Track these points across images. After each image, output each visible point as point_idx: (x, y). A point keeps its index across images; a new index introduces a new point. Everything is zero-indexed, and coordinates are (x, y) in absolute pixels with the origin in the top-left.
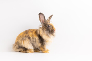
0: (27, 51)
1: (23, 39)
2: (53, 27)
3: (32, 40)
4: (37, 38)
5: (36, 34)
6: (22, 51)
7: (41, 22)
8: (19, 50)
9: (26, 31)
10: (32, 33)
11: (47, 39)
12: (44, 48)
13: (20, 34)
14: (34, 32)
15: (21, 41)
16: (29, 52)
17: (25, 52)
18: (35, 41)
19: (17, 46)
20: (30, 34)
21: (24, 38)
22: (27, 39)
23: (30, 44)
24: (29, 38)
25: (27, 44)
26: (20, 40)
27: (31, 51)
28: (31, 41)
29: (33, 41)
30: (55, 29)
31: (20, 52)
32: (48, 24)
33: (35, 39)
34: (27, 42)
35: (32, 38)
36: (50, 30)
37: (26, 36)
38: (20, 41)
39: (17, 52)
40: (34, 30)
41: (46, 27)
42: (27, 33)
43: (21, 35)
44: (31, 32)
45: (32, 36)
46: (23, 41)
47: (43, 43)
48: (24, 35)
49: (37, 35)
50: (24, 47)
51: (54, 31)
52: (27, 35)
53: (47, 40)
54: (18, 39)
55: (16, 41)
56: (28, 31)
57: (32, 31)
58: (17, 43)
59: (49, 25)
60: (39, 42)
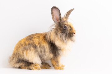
0: (30, 67)
1: (25, 48)
2: (71, 29)
3: (39, 49)
4: (46, 46)
5: (45, 40)
6: (23, 66)
7: (53, 20)
8: (18, 65)
9: (30, 36)
10: (39, 39)
11: (62, 46)
12: (57, 62)
13: (20, 41)
14: (41, 37)
15: (23, 52)
16: (33, 68)
17: (27, 68)
18: (44, 51)
19: (16, 59)
20: (36, 40)
21: (27, 47)
22: (32, 48)
23: (37, 56)
24: (35, 47)
25: (32, 56)
26: (21, 49)
27: (37, 67)
28: (37, 51)
29: (41, 52)
30: (75, 32)
31: (20, 68)
32: (64, 24)
33: (44, 48)
34: (32, 53)
35: (38, 46)
36: (68, 32)
37: (29, 44)
38: (20, 51)
39: (16, 68)
40: (41, 34)
41: (62, 29)
42: (30, 39)
43: (22, 42)
44: (37, 38)
45: (39, 43)
46: (26, 52)
47: (57, 53)
48: (27, 43)
49: (47, 41)
50: (28, 61)
51: (74, 34)
52: (31, 42)
53: (62, 48)
54: (17, 48)
55: (15, 52)
56: (32, 36)
57: (38, 35)
58: (15, 54)
59: (66, 25)
60: (50, 52)
